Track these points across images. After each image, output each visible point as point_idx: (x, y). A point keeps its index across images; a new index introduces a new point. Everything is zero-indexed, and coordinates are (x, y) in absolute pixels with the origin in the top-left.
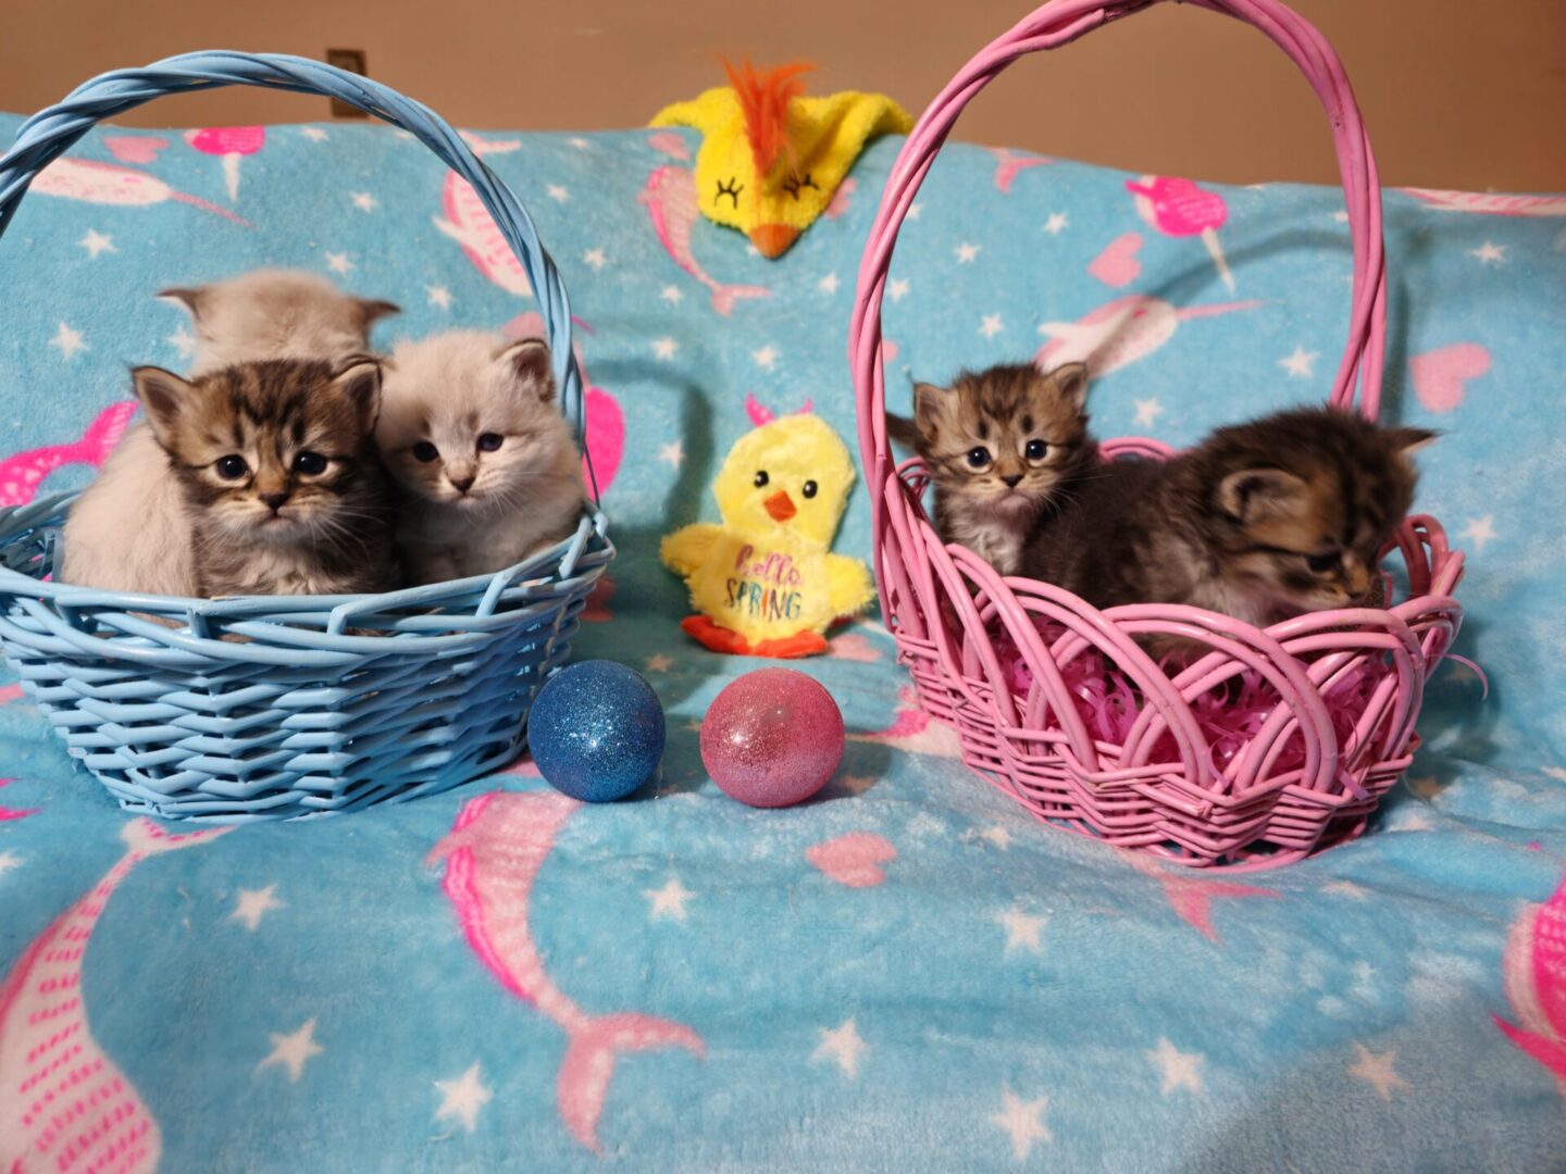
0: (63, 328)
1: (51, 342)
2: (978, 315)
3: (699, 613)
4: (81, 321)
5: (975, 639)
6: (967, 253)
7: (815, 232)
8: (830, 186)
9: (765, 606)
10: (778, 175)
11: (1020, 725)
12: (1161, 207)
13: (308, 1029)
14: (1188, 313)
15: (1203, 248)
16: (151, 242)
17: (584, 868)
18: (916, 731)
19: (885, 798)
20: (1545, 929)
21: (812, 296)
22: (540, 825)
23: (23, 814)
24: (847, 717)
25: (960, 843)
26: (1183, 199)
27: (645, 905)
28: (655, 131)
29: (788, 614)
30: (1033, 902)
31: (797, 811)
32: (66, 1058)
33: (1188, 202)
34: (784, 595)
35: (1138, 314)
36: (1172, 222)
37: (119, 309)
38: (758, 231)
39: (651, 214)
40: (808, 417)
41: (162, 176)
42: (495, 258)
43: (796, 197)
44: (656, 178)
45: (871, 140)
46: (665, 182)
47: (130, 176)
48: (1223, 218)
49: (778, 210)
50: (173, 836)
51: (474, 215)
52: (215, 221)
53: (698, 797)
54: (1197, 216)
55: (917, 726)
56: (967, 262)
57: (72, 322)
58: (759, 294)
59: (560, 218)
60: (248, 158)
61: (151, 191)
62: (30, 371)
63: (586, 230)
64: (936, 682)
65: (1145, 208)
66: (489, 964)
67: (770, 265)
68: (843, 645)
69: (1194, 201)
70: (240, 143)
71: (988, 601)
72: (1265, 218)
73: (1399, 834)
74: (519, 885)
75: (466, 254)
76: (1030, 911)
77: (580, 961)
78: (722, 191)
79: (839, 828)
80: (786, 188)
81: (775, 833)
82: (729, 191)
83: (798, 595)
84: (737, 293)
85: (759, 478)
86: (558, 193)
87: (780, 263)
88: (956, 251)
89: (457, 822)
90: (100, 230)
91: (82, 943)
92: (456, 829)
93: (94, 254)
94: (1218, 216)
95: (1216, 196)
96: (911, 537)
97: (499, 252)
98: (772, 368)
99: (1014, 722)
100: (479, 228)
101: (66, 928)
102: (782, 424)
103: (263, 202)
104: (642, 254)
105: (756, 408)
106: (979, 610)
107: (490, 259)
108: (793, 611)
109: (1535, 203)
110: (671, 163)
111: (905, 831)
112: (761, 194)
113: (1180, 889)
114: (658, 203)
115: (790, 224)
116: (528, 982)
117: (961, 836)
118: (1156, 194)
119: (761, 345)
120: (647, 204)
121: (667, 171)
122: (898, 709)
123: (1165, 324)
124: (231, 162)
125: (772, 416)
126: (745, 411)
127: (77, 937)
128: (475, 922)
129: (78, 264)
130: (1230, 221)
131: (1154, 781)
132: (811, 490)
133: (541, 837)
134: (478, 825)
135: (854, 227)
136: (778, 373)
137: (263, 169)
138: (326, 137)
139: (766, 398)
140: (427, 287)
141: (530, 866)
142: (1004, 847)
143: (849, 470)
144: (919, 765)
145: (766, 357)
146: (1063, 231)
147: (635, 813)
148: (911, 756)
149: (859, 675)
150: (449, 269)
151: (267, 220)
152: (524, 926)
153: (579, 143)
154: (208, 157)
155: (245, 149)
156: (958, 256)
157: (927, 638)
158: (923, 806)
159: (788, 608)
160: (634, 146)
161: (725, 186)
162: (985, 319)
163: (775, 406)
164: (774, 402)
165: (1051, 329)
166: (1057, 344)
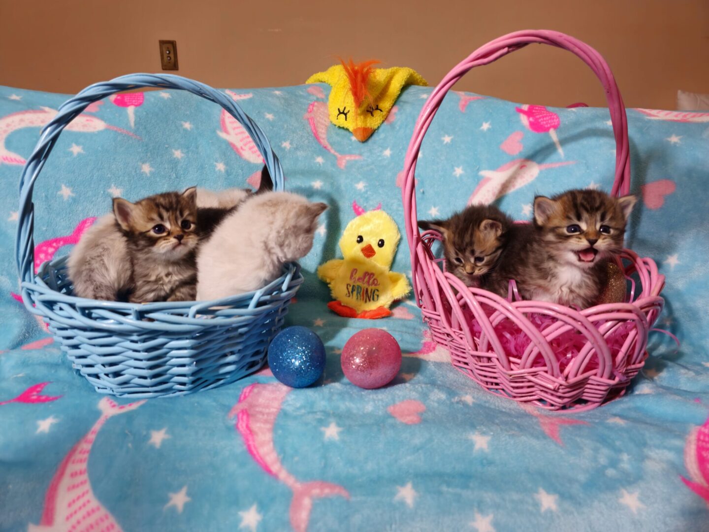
0: (63, 187)
1: (59, 193)
2: (453, 166)
3: (335, 300)
4: (71, 184)
5: (457, 313)
6: (447, 139)
7: (381, 130)
8: (387, 110)
9: (363, 295)
10: (365, 106)
11: (477, 350)
12: (531, 119)
13: (184, 490)
14: (544, 166)
15: (550, 138)
16: (100, 148)
17: (295, 418)
18: (431, 351)
19: (419, 383)
20: (702, 437)
21: (380, 158)
22: (275, 399)
23: (56, 398)
24: (402, 346)
25: (452, 403)
26: (541, 116)
27: (322, 434)
28: (310, 85)
29: (373, 299)
30: (484, 429)
31: (383, 390)
32: (84, 505)
33: (543, 117)
34: (372, 290)
35: (522, 167)
36: (536, 126)
37: (87, 178)
38: (356, 131)
39: (310, 124)
40: (379, 212)
41: (102, 118)
42: (244, 147)
43: (372, 115)
44: (311, 107)
45: (404, 88)
46: (315, 108)
47: (88, 118)
48: (559, 124)
49: (365, 121)
50: (120, 406)
51: (234, 129)
52: (125, 138)
53: (341, 385)
54: (547, 124)
55: (431, 349)
56: (447, 143)
57: (67, 184)
58: (357, 158)
59: (271, 128)
60: (138, 108)
61: (98, 125)
62: (50, 205)
63: (282, 132)
64: (439, 329)
65: (524, 120)
66: (258, 461)
67: (361, 145)
68: (397, 312)
69: (546, 116)
70: (134, 101)
71: (462, 297)
72: (576, 124)
73: (639, 395)
74: (268, 426)
75: (232, 146)
76: (483, 433)
77: (296, 459)
78: (340, 113)
79: (401, 398)
80: (368, 111)
81: (374, 400)
82: (343, 113)
83: (378, 290)
84: (348, 158)
85: (359, 239)
86: (270, 116)
87: (366, 144)
88: (443, 138)
89: (240, 398)
90: (78, 144)
91: (86, 456)
92: (240, 401)
93: (75, 154)
94: (556, 124)
95: (555, 114)
96: (429, 269)
97: (245, 145)
98: (363, 190)
99: (474, 348)
100: (236, 134)
101: (79, 449)
102: (368, 215)
103: (145, 128)
104: (306, 142)
105: (357, 207)
106: (458, 301)
107: (242, 148)
108: (376, 297)
109: (694, 116)
110: (318, 100)
111: (429, 398)
112: (357, 114)
113: (546, 422)
114: (312, 118)
115: (370, 127)
116: (275, 468)
117: (453, 400)
118: (529, 113)
119: (358, 182)
120: (308, 119)
121: (316, 104)
122: (423, 341)
123: (534, 172)
124: (131, 110)
125: (364, 211)
126: (352, 208)
127: (84, 452)
128: (251, 443)
129: (69, 159)
130: (561, 125)
131: (534, 374)
132: (381, 244)
133: (276, 404)
134: (249, 399)
135: (398, 128)
136: (366, 192)
137: (144, 113)
138: (170, 96)
139: (361, 203)
140: (215, 163)
141: (272, 417)
142: (471, 404)
143: (398, 234)
144: (433, 367)
145: (361, 186)
146: (489, 129)
147: (315, 393)
148: (430, 363)
149: (406, 326)
150: (224, 154)
151: (147, 136)
152: (271, 444)
153: (277, 93)
154: (121, 108)
155: (136, 104)
156: (444, 141)
157: (435, 311)
158: (436, 386)
159: (373, 296)
160: (301, 93)
161: (342, 111)
162: (456, 168)
163: (365, 206)
164: (365, 205)
165: (484, 173)
166: (488, 180)
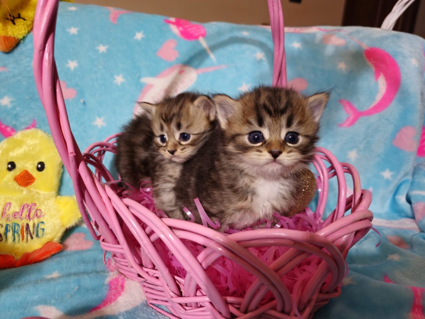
2: (112, 75)
6: (102, 49)
8: (31, 19)
9: (23, 234)
12: (181, 29)
14: (200, 71)
15: (201, 45)
18: (119, 294)
26: (188, 26)
29: (37, 235)
33: (190, 28)
34: (34, 225)
35: (181, 72)
36: (186, 35)
43: (14, 24)
49: (4, 29)
54: (196, 32)
55: (119, 289)
56: (103, 53)
65: (175, 30)
71: (152, 232)
72: (219, 33)
80: (7, 19)
83: (42, 223)
85: (10, 166)
88: (97, 48)
94: (203, 33)
105: (3, 127)
106: (149, 236)
108: (40, 232)
115: (13, 36)
118: (177, 24)
122: (108, 280)
123: (192, 76)
125: (14, 130)
130: (208, 34)
132: (41, 167)
139: (8, 122)
145: (5, 101)
148: (120, 317)
156: (99, 50)
157: (118, 244)
159: (37, 231)
162: (116, 77)
163: (15, 125)
164: (14, 123)
165: (146, 80)
166: (150, 86)
